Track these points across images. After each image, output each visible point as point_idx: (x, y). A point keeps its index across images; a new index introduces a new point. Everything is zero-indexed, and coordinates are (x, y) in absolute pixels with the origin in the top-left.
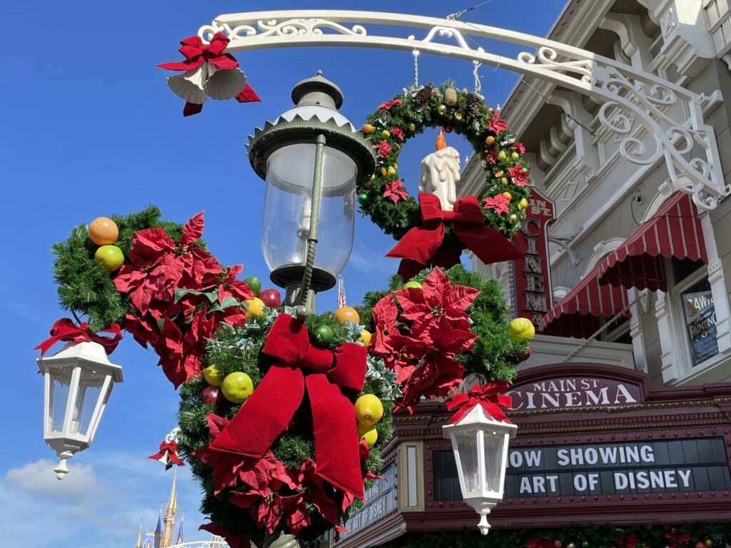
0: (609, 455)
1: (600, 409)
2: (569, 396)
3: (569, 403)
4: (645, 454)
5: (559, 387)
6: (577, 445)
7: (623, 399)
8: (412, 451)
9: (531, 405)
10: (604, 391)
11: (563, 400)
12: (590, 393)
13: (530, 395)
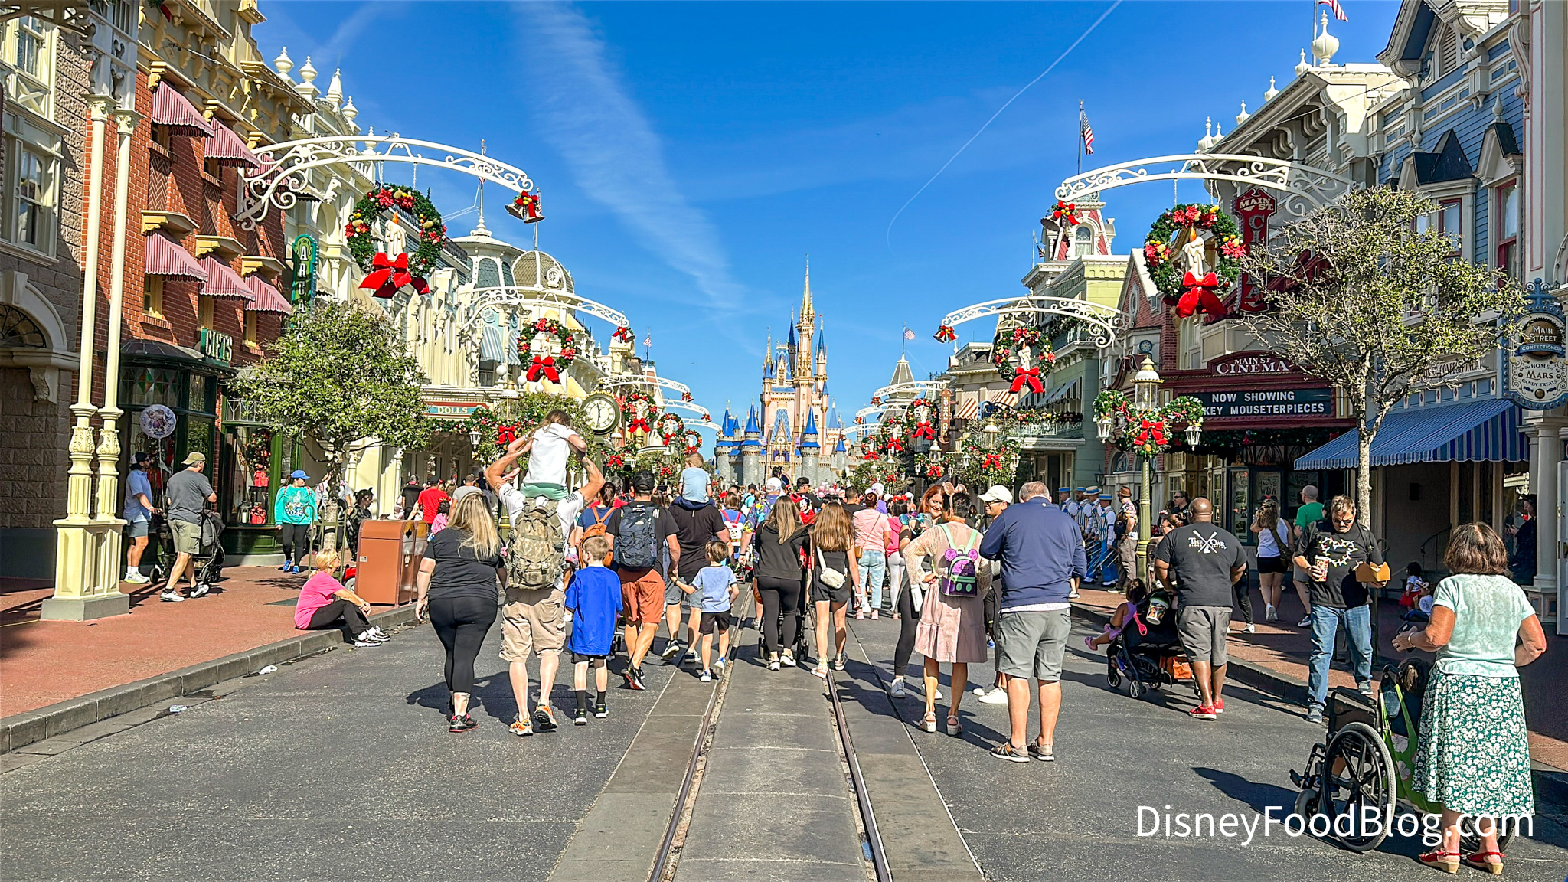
0: (1271, 396)
1: (1269, 374)
2: (1253, 366)
3: (1253, 371)
4: (1291, 396)
5: (1248, 361)
6: (1255, 392)
7: (1281, 368)
8: (1167, 393)
9: (1233, 371)
10: (1272, 364)
11: (1250, 368)
12: (1265, 365)
13: (1233, 366)
